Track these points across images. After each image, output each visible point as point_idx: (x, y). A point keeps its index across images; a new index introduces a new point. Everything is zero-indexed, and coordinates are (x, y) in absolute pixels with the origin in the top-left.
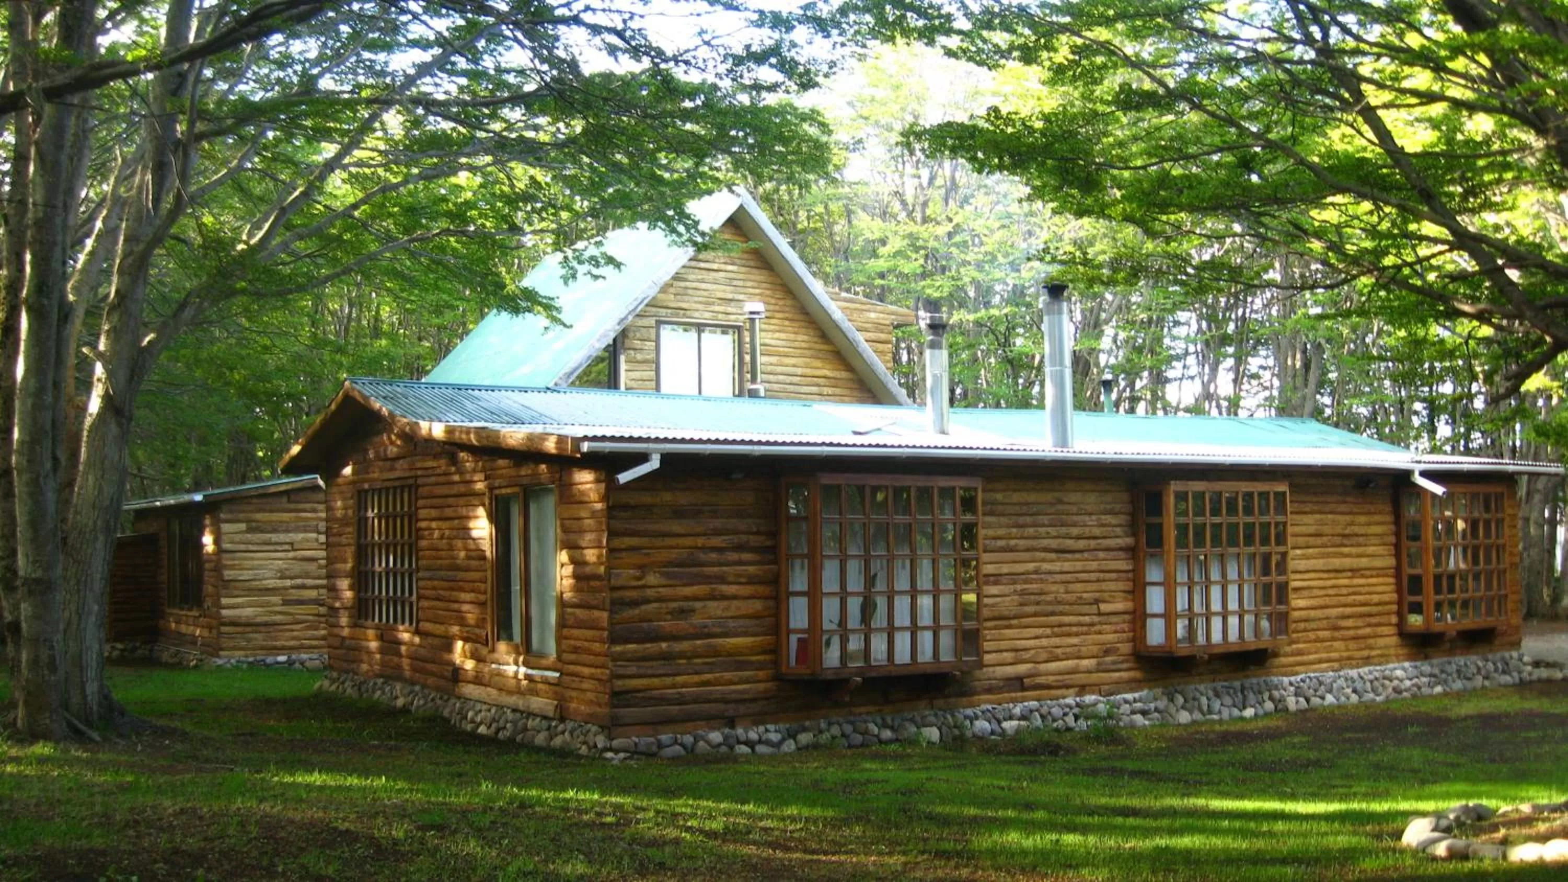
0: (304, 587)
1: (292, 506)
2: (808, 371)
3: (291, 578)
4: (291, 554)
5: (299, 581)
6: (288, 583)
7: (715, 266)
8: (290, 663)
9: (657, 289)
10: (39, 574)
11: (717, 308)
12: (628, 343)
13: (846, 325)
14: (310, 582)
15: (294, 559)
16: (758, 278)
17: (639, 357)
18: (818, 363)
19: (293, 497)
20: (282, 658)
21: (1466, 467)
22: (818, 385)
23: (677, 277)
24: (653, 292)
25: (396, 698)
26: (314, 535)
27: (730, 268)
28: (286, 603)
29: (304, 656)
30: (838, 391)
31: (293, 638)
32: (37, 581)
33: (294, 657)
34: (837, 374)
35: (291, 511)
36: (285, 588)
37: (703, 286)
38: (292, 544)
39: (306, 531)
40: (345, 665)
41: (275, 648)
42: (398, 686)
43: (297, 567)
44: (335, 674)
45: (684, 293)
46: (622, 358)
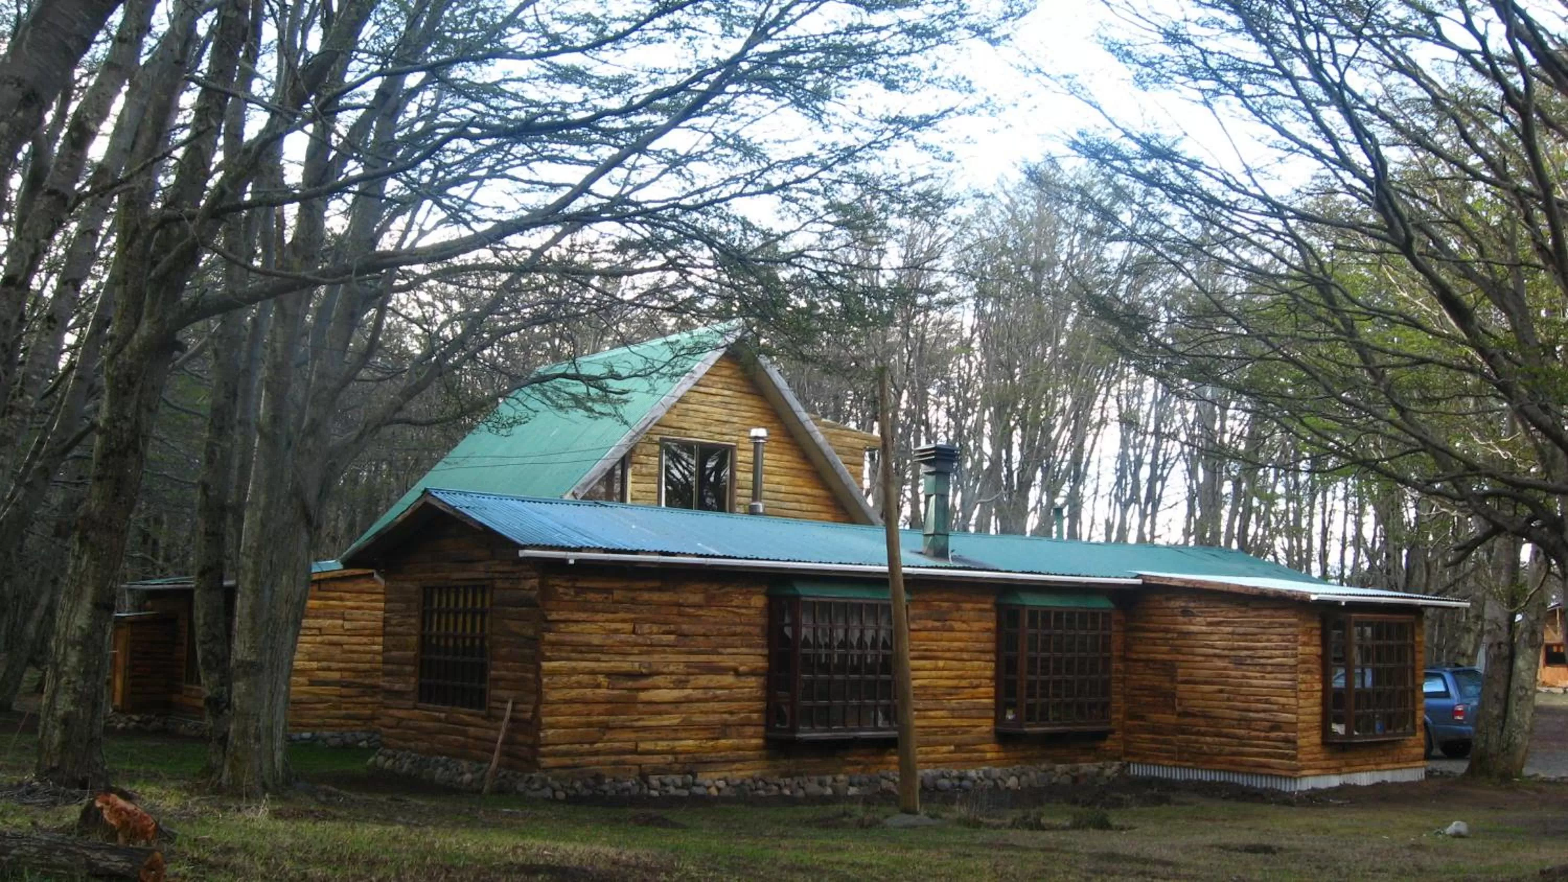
0: (329, 669)
1: (321, 594)
2: (790, 489)
3: (318, 661)
4: (319, 639)
5: (324, 664)
6: (315, 665)
7: (713, 391)
8: (314, 739)
9: (664, 410)
10: (253, 658)
11: (713, 429)
12: (635, 459)
13: (827, 449)
14: (334, 665)
15: (322, 643)
16: (750, 402)
17: (644, 470)
18: (799, 481)
19: (323, 586)
20: (307, 735)
21: (1383, 600)
22: (798, 501)
23: (682, 400)
24: (661, 413)
25: (462, 774)
26: (340, 622)
27: (726, 392)
28: (312, 683)
29: (326, 734)
30: (817, 507)
31: (318, 717)
32: (252, 664)
33: (318, 733)
34: (816, 492)
35: (320, 599)
36: (312, 670)
37: (703, 408)
38: (320, 629)
39: (332, 618)
40: (401, 743)
41: (301, 725)
42: (465, 764)
43: (323, 651)
44: (389, 752)
45: (684, 414)
46: (630, 472)
